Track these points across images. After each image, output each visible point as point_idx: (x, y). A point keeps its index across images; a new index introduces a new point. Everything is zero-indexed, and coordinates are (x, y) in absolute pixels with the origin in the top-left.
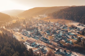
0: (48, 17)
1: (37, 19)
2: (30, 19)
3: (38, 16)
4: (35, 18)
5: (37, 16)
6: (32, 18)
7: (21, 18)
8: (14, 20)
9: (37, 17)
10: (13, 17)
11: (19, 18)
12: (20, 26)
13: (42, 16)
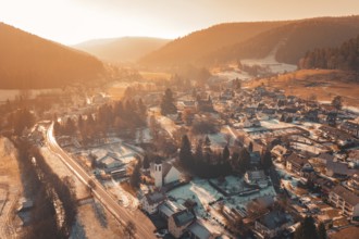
0: (311, 72)
1: (237, 83)
2: (194, 83)
3: (235, 67)
4: (220, 74)
5: (231, 66)
6: (205, 74)
7: (154, 77)
8: (117, 85)
9: (232, 70)
10: (116, 69)
11: (142, 73)
12: (142, 124)
13: (260, 63)
